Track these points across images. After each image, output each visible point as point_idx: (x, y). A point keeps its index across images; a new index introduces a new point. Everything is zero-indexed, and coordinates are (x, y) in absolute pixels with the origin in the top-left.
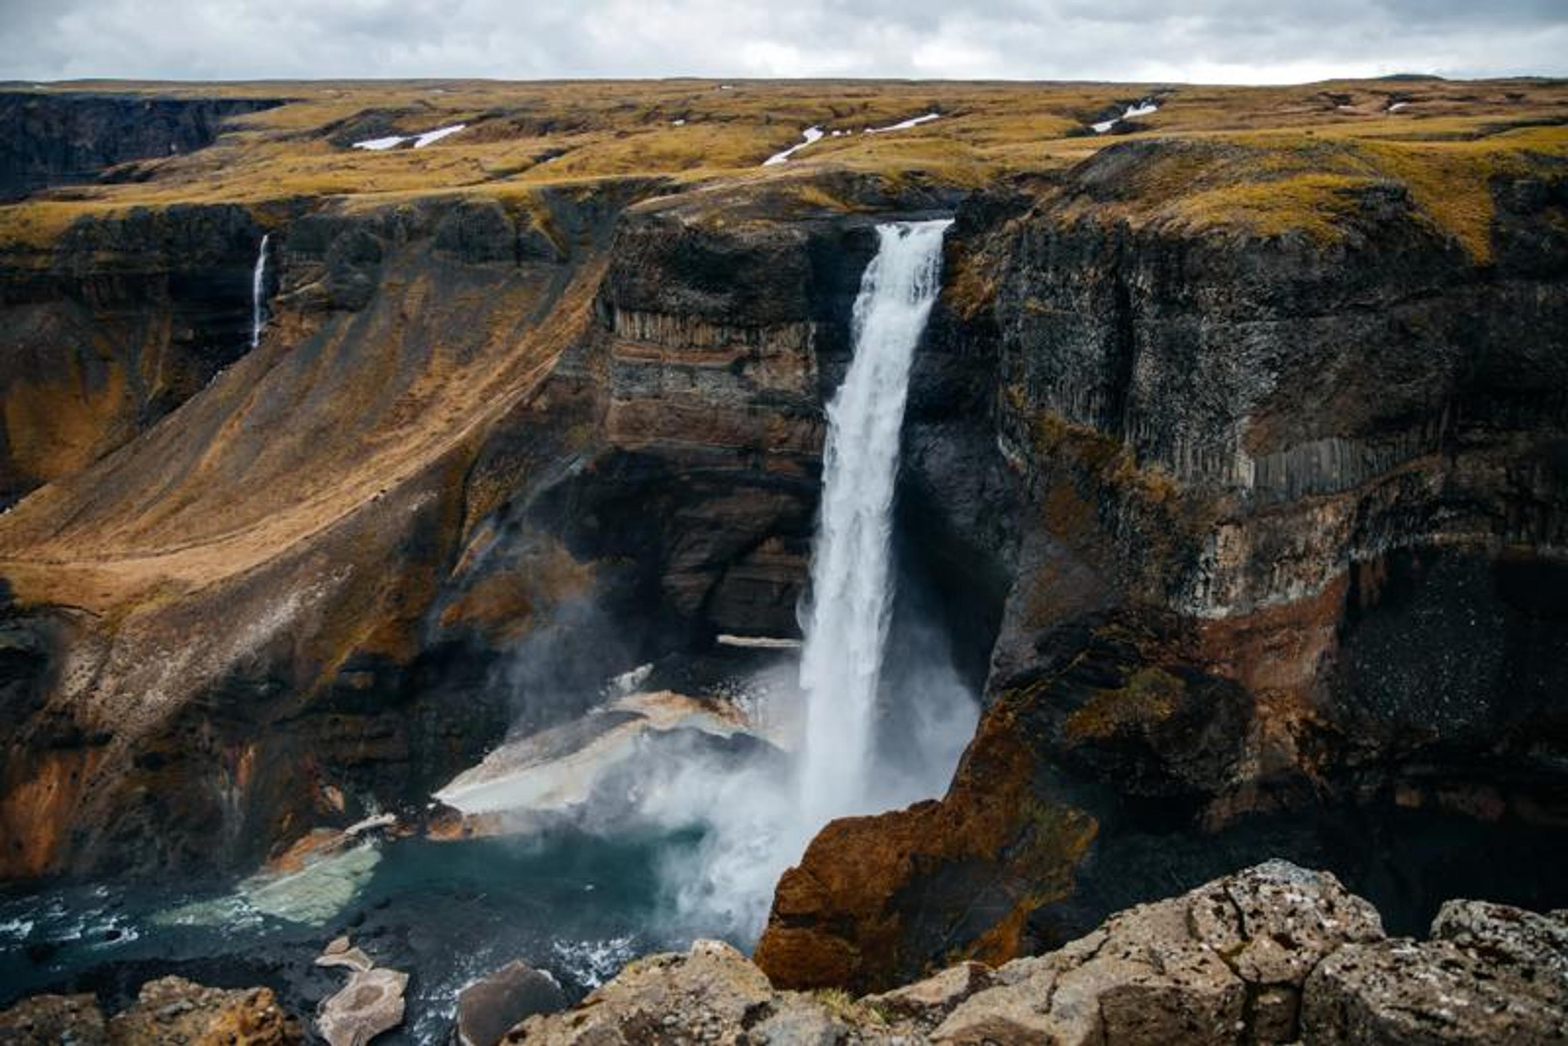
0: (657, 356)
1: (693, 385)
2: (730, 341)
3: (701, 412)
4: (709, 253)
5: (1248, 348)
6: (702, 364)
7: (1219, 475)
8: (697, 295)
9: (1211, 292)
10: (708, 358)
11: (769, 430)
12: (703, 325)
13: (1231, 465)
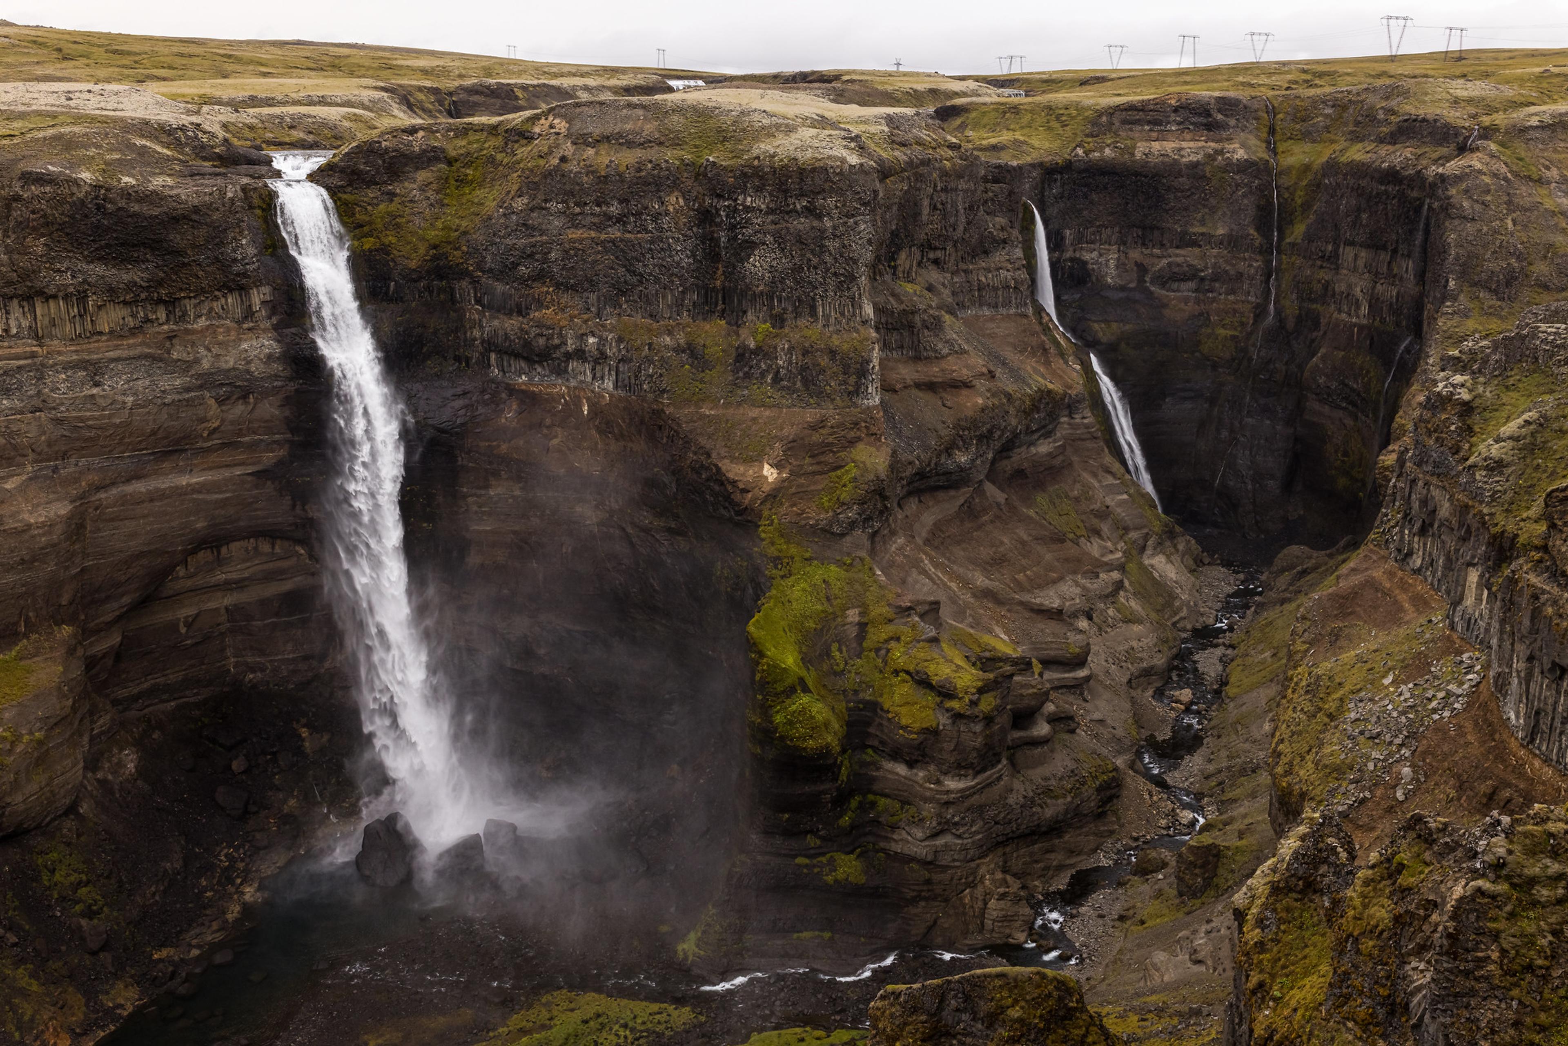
0: (33, 355)
1: (97, 384)
2: (147, 320)
3: (110, 417)
4: (135, 215)
5: (859, 233)
6: (111, 354)
7: (854, 315)
8: (99, 269)
9: (831, 202)
10: (117, 347)
11: (203, 420)
12: (110, 306)
13: (861, 307)
